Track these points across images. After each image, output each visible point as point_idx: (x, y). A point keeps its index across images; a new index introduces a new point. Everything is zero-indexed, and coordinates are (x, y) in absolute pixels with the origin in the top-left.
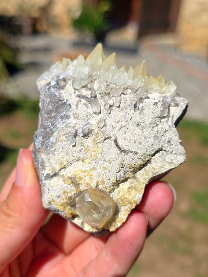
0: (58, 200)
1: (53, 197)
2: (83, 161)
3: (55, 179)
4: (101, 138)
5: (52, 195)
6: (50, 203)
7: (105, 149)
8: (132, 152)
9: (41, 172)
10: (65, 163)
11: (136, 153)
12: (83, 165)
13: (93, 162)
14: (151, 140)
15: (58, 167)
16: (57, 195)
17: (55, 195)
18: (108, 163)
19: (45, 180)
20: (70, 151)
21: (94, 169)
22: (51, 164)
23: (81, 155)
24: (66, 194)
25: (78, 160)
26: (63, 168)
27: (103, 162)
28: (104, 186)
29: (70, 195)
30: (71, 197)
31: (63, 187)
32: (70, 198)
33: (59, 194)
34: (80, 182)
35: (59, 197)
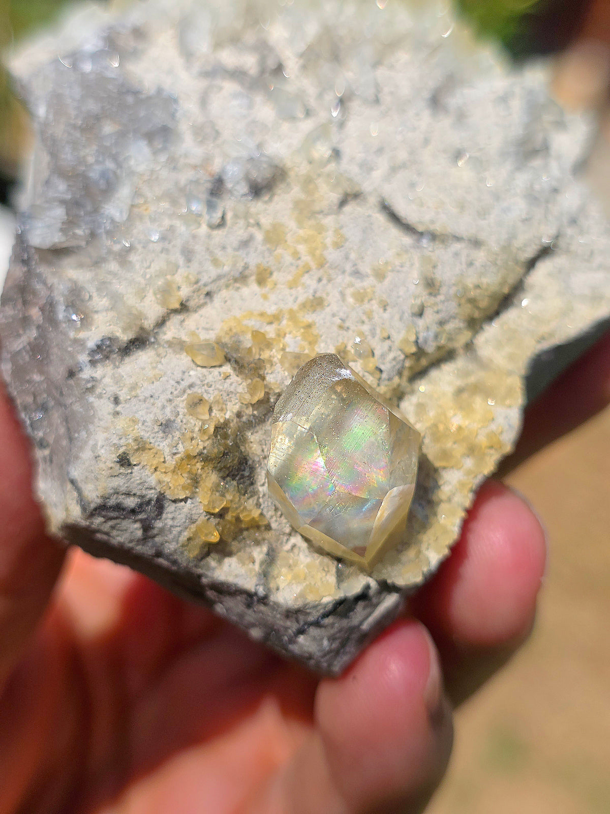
0: (164, 446)
1: (139, 431)
2: (261, 282)
3: (143, 358)
4: (328, 195)
5: (134, 421)
6: (124, 461)
7: (353, 234)
8: (458, 239)
9: (72, 335)
10: (184, 292)
11: (476, 243)
12: (265, 297)
13: (310, 281)
14: (519, 206)
15: (152, 310)
16: (162, 418)
17: (150, 418)
18: (370, 281)
19: (93, 363)
20: (199, 248)
21: (317, 303)
22: (116, 299)
23: (253, 259)
24: (203, 410)
25: (242, 278)
26: (176, 311)
27: (348, 279)
28: (371, 365)
29: (219, 416)
30: (226, 423)
31: (185, 384)
32: (220, 429)
33: (168, 413)
34: (265, 355)
35: (166, 426)
